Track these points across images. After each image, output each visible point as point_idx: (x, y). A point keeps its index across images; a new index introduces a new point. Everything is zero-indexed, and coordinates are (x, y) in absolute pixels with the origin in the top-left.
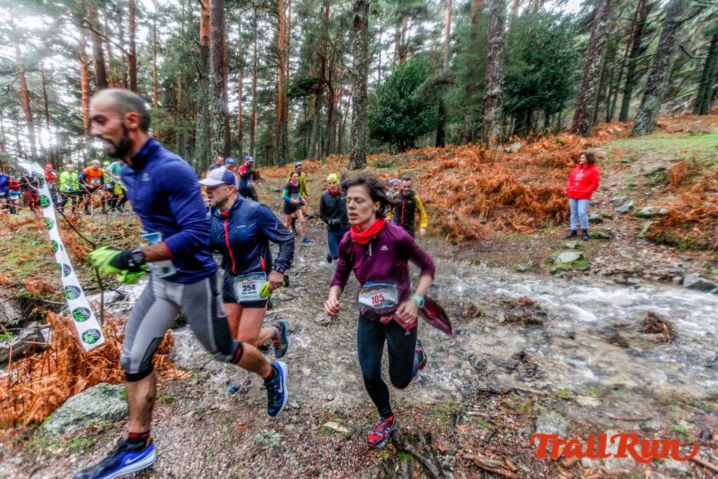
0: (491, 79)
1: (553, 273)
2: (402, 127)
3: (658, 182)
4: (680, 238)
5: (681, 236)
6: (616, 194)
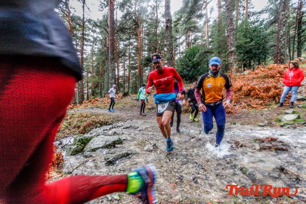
0: (230, 45)
1: (282, 126)
2: (191, 73)
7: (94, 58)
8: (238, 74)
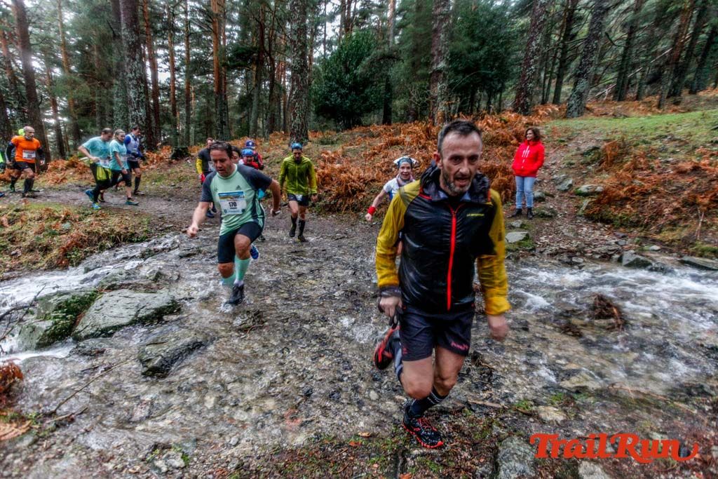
0: (436, 53)
2: (348, 103)
3: (593, 161)
4: (615, 216)
5: (616, 213)
6: (556, 173)
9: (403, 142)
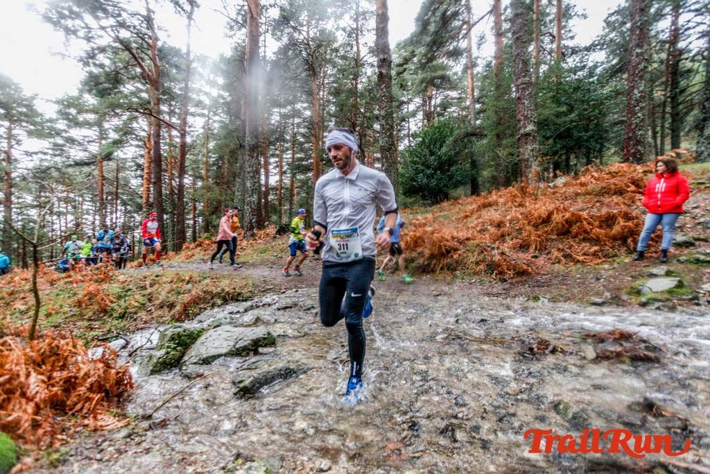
0: (522, 118)
2: (434, 182)
6: (703, 216)
7: (211, 145)
8: (542, 185)
9: (496, 203)
